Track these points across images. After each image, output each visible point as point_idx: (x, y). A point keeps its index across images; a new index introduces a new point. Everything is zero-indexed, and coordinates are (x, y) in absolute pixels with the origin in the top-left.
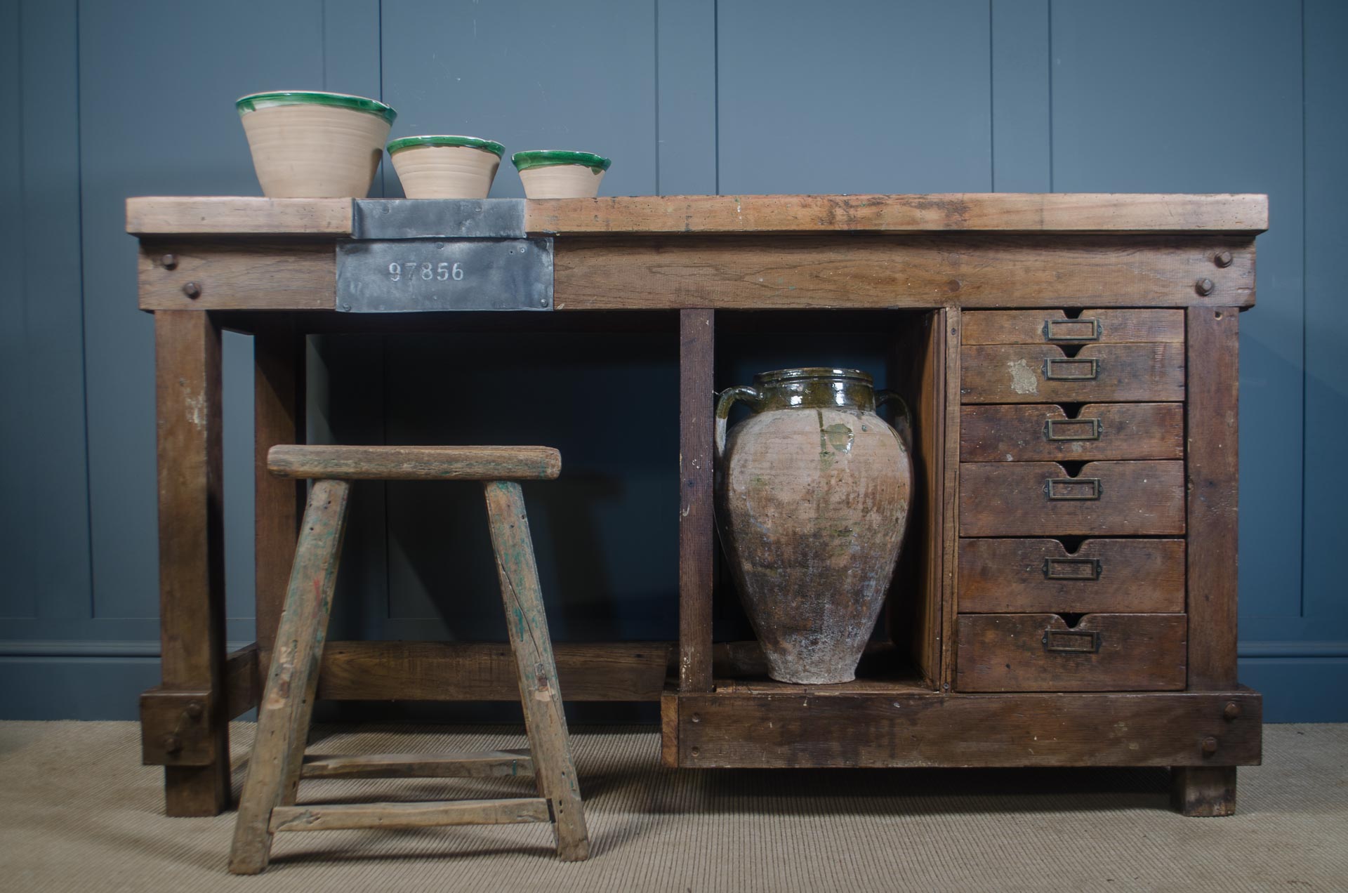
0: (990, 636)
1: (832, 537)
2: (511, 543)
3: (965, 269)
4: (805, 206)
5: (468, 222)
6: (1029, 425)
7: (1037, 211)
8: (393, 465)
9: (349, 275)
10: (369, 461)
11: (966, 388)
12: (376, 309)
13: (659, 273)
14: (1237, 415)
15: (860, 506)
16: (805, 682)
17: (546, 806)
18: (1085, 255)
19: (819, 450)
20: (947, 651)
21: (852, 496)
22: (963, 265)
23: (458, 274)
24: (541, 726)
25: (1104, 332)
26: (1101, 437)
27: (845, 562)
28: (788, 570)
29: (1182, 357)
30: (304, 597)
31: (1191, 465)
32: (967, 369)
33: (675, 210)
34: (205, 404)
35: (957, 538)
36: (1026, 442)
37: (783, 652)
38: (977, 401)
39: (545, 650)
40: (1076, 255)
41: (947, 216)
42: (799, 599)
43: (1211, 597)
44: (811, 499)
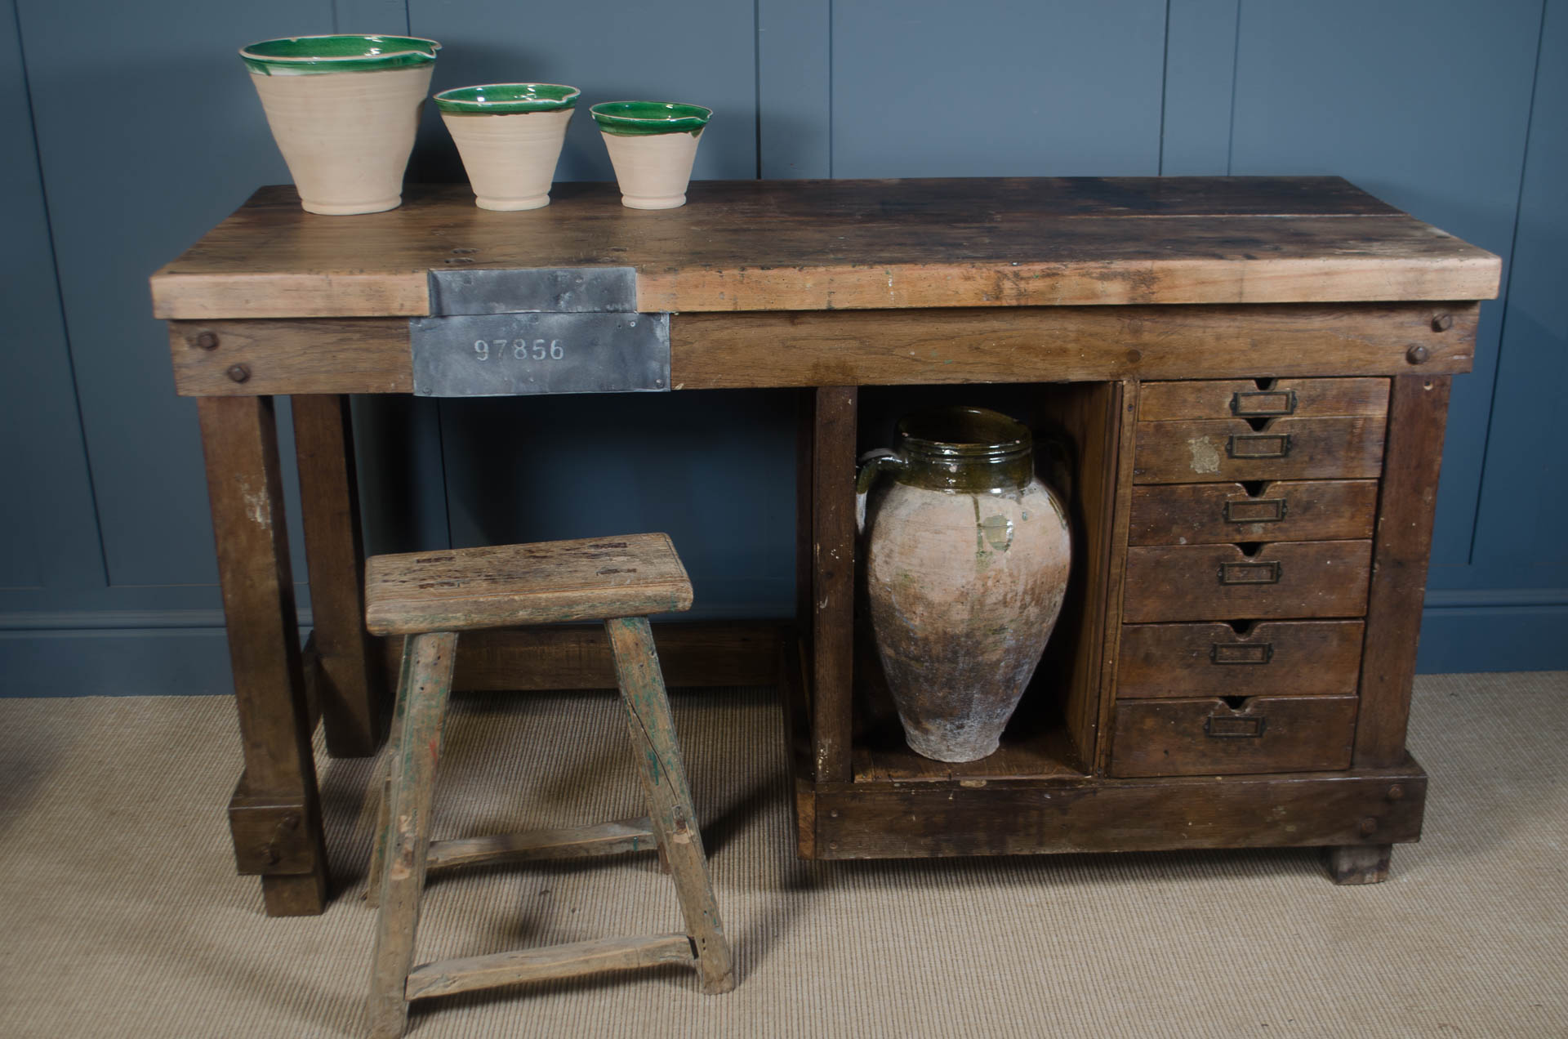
0: (1149, 723)
1: (986, 636)
2: (641, 684)
3: (1147, 337)
4: (967, 278)
5: (568, 294)
6: (1207, 506)
7: (1236, 281)
8: (507, 614)
9: (427, 355)
10: (481, 612)
11: (1140, 469)
12: (461, 392)
13: (795, 347)
14: (1435, 494)
15: (1018, 604)
16: (948, 760)
17: (689, 946)
18: (1286, 320)
19: (975, 548)
20: (1102, 737)
21: (1009, 596)
22: (1146, 333)
23: (557, 353)
24: (681, 868)
25: (1300, 405)
26: (1286, 517)
27: (998, 657)
28: (936, 665)
29: (1383, 430)
30: (420, 762)
31: (1380, 545)
32: (1142, 446)
33: (814, 285)
34: (268, 501)
35: (1120, 625)
36: (1202, 525)
37: (926, 732)
38: (1151, 482)
39: (682, 792)
40: (1275, 320)
41: (1133, 288)
42: (946, 690)
43: (1387, 678)
44: (965, 602)
